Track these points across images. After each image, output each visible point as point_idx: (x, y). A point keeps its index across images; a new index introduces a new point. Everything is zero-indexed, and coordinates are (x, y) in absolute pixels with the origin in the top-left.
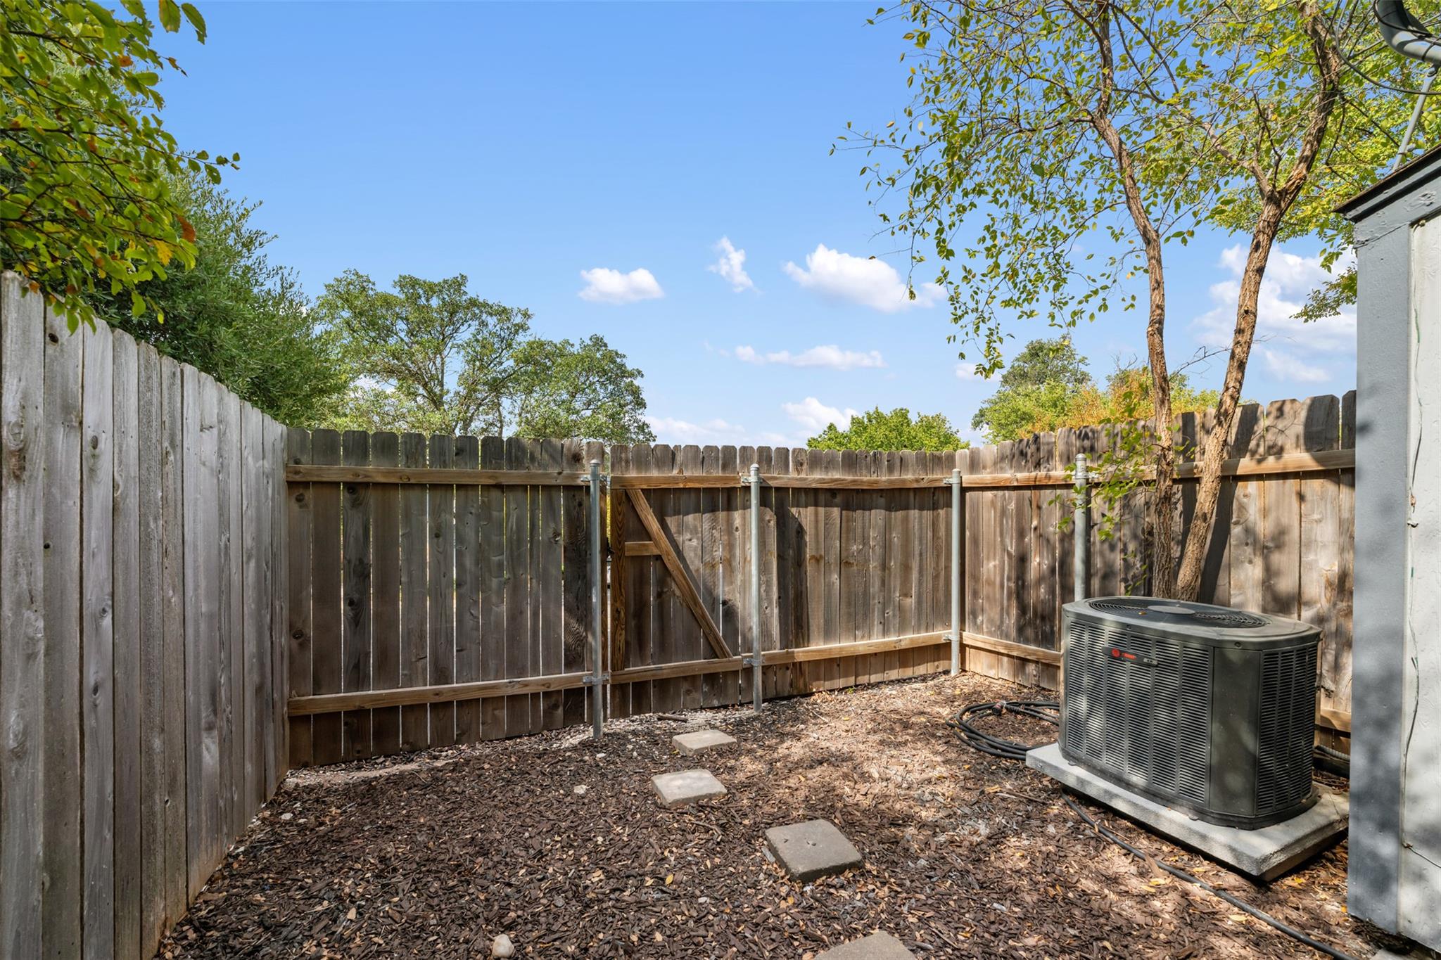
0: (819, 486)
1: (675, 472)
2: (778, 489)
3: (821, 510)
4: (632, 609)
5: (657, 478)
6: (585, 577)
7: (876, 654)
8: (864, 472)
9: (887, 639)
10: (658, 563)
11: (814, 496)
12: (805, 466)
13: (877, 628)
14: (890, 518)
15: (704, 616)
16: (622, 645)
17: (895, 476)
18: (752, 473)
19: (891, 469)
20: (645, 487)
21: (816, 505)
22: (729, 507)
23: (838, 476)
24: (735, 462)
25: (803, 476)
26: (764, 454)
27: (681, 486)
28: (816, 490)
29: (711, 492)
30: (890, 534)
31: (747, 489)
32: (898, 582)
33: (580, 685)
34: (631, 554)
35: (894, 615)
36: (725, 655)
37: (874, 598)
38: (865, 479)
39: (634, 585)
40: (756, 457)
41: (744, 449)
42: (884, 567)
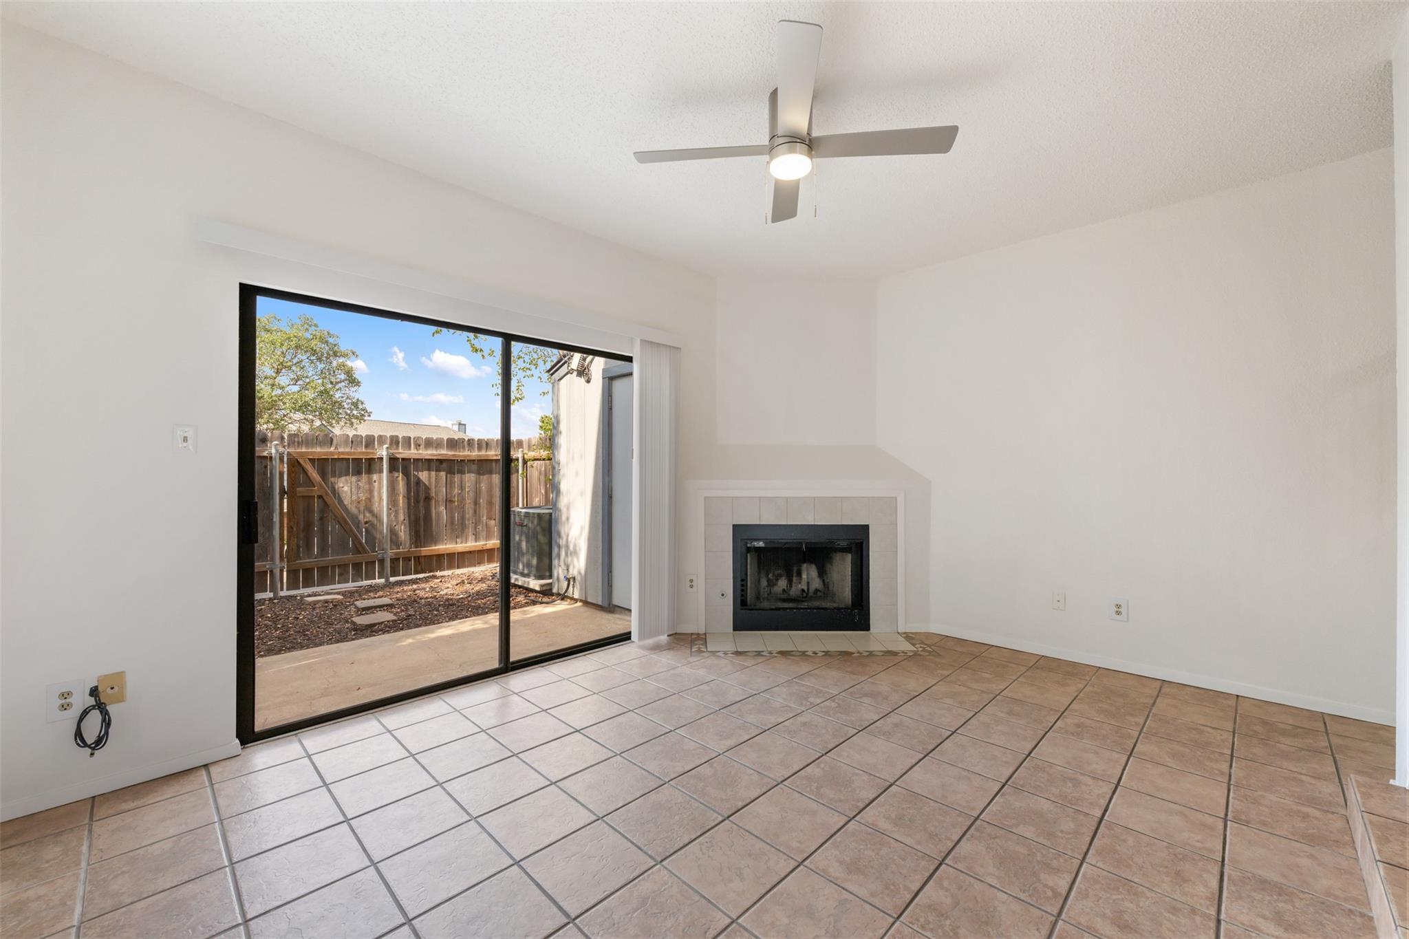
0: (430, 458)
1: (332, 449)
2: (403, 459)
3: (433, 473)
4: (302, 527)
5: (319, 452)
6: (268, 508)
7: (470, 552)
8: (461, 450)
9: (478, 543)
10: (320, 500)
11: (428, 464)
12: (421, 447)
13: (471, 537)
14: (480, 478)
15: (351, 530)
16: (295, 547)
17: (483, 453)
18: (384, 450)
19: (480, 448)
20: (311, 457)
21: (429, 470)
22: (370, 471)
23: (444, 452)
24: (374, 444)
25: (420, 452)
26: (394, 441)
27: (336, 457)
28: (429, 461)
29: (357, 461)
30: (480, 483)
31: (381, 459)
32: (485, 512)
33: (265, 569)
34: (301, 495)
35: (483, 530)
36: (366, 552)
37: (469, 520)
38: (461, 454)
39: (304, 512)
40: (388, 441)
41: (380, 437)
42: (476, 503)
